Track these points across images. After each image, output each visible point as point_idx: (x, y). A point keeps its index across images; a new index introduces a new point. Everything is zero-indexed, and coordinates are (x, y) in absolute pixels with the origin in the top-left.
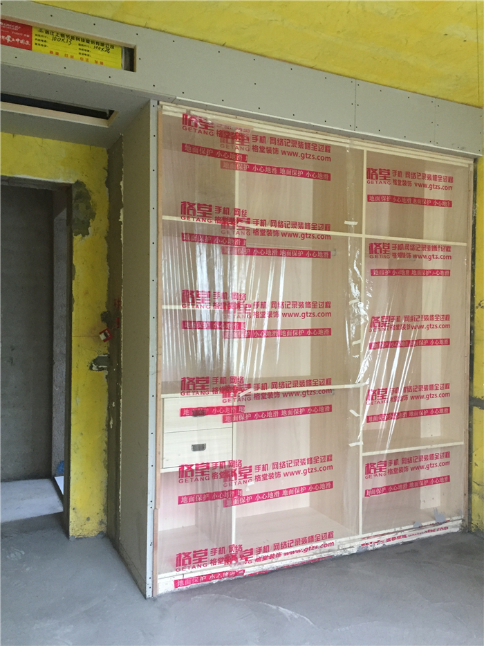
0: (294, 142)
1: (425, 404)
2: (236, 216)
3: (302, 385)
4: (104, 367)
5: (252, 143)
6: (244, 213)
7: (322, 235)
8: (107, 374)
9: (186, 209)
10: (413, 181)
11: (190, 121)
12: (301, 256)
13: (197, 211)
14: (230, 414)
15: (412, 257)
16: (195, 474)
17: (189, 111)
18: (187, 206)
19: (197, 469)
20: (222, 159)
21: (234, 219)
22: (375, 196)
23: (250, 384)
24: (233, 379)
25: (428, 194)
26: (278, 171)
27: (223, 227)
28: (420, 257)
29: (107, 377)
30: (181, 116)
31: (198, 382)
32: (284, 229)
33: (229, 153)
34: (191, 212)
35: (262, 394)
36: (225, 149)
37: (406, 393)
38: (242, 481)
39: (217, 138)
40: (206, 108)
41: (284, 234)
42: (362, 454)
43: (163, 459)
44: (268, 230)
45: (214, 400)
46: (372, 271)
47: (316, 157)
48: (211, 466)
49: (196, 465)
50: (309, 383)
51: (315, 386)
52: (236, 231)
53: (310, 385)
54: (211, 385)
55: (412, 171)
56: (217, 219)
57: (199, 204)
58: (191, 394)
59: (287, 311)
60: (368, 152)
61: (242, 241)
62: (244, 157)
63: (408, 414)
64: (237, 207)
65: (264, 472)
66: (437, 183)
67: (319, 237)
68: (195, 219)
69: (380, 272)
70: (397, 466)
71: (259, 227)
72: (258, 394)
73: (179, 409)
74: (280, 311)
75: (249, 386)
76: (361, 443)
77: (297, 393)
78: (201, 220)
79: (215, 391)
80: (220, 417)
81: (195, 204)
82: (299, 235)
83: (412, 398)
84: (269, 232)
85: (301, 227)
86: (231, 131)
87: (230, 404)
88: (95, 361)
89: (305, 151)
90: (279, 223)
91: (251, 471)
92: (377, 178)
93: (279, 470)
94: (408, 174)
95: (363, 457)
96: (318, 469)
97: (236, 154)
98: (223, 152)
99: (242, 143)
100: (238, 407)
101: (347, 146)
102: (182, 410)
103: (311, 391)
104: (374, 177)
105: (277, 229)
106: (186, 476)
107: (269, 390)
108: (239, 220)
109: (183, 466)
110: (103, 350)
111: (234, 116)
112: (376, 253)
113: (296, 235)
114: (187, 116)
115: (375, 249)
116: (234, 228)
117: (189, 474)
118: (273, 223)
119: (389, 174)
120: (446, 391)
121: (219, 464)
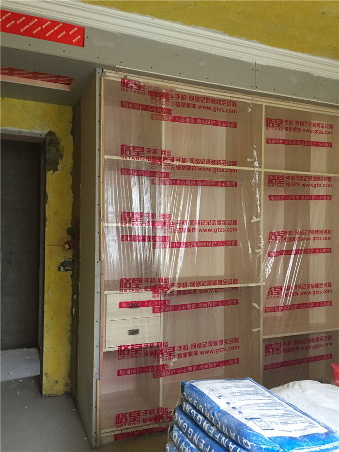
0: (208, 99)
1: (313, 299)
2: (163, 156)
3: (215, 284)
4: (69, 268)
5: (175, 100)
6: (169, 153)
7: (230, 169)
8: (71, 274)
9: (124, 150)
10: (302, 128)
11: (127, 84)
12: (213, 186)
13: (132, 152)
14: (158, 307)
15: (301, 186)
16: (130, 353)
17: (126, 77)
18: (125, 148)
19: (132, 348)
20: (153, 113)
21: (161, 158)
22: (271, 139)
23: (173, 284)
24: (160, 280)
25: (314, 138)
26: (196, 121)
27: (153, 164)
28: (308, 185)
29: (71, 276)
30: (120, 80)
31: (133, 282)
32: (200, 165)
33: (157, 108)
34: (128, 153)
35: (183, 291)
36: (154, 105)
37: (297, 290)
38: (167, 358)
39: (148, 97)
40: (139, 74)
41: (200, 169)
42: (262, 337)
43: (105, 341)
44: (188, 166)
45: (146, 295)
46: (270, 196)
47: (225, 110)
48: (143, 346)
49: (132, 345)
50: (220, 282)
51: (225, 284)
52: (163, 167)
53: (221, 284)
54: (143, 284)
55: (301, 119)
56: (148, 158)
57: (134, 147)
58: (128, 291)
59: (202, 227)
60: (265, 106)
61: (167, 175)
62: (169, 111)
63: (299, 306)
64: (163, 148)
65: (185, 351)
66: (320, 129)
67: (228, 171)
68: (131, 158)
69: (275, 198)
70: (290, 347)
71: (180, 163)
72: (180, 291)
73: (118, 302)
74: (197, 227)
75: (173, 285)
76: (261, 329)
77: (211, 290)
78: (135, 158)
79: (146, 288)
80: (150, 308)
81: (131, 147)
82: (212, 169)
83: (302, 294)
84: (189, 167)
85: (213, 163)
86: (159, 91)
87: (159, 299)
88: (62, 264)
89: (216, 106)
90: (196, 160)
91: (174, 350)
92: (273, 126)
93: (196, 350)
94: (297, 123)
95: (263, 339)
96: (227, 349)
97: (162, 108)
98: (152, 107)
99: (167, 101)
100: (164, 301)
101: (250, 102)
102: (121, 303)
103: (222, 288)
104: (271, 125)
105: (195, 165)
106: (124, 354)
107: (189, 288)
108: (165, 159)
109: (121, 346)
110: (69, 255)
111: (162, 80)
112: (272, 183)
113: (209, 169)
114: (124, 80)
115: (272, 180)
116: (161, 164)
117: (126, 352)
118: (192, 160)
119: (282, 123)
120: (329, 288)
121: (149, 345)
